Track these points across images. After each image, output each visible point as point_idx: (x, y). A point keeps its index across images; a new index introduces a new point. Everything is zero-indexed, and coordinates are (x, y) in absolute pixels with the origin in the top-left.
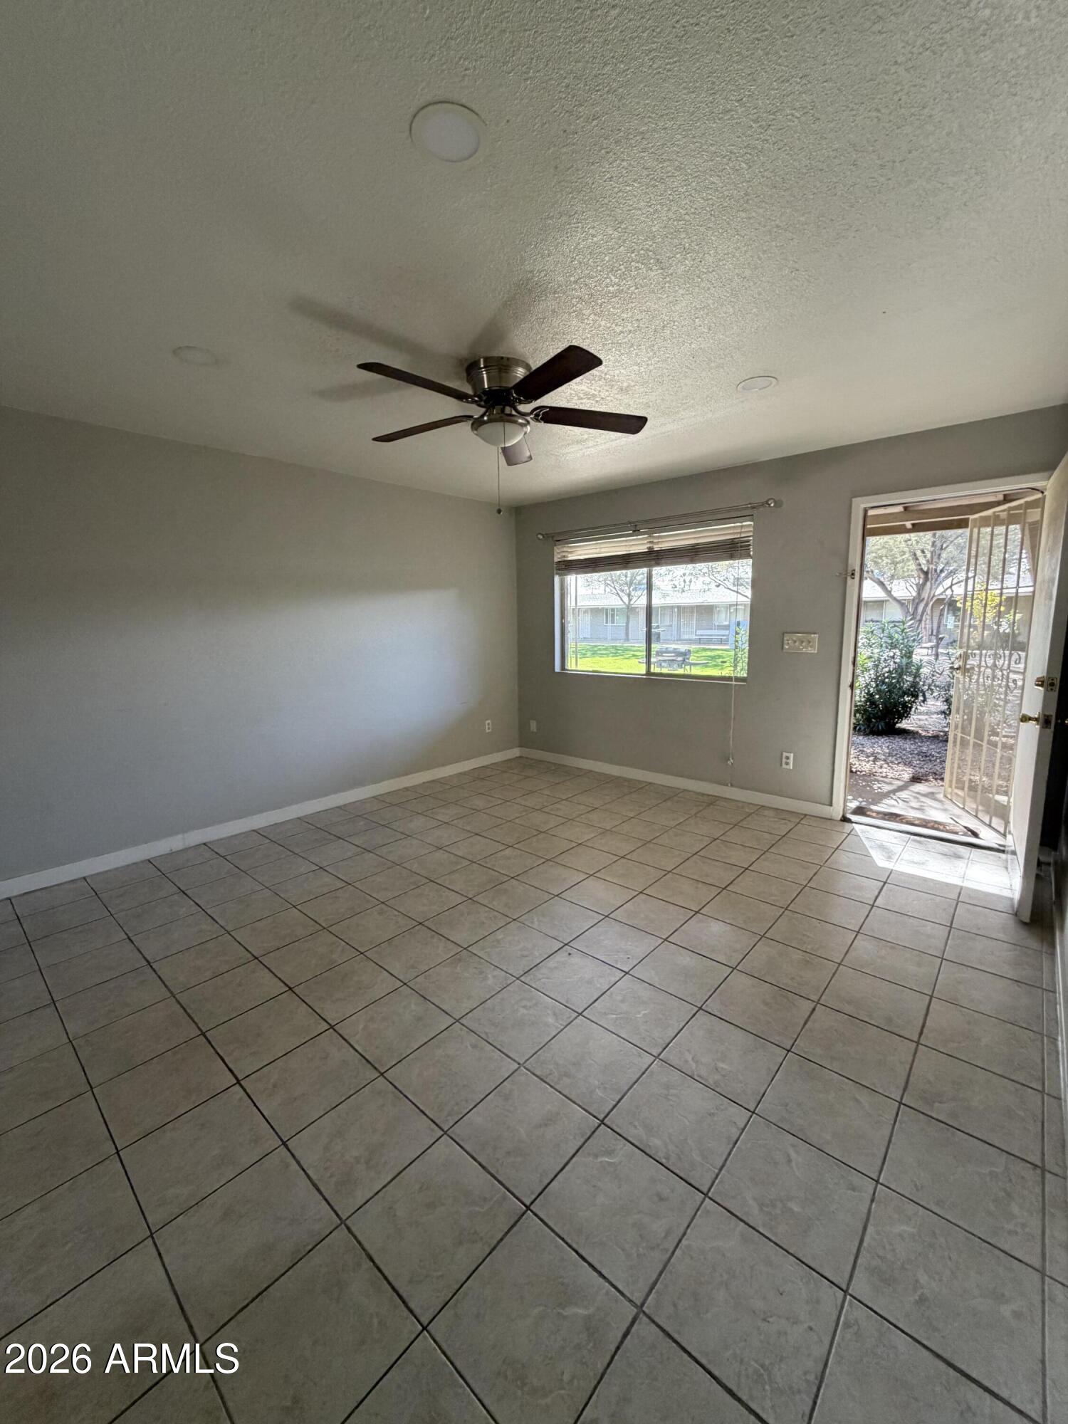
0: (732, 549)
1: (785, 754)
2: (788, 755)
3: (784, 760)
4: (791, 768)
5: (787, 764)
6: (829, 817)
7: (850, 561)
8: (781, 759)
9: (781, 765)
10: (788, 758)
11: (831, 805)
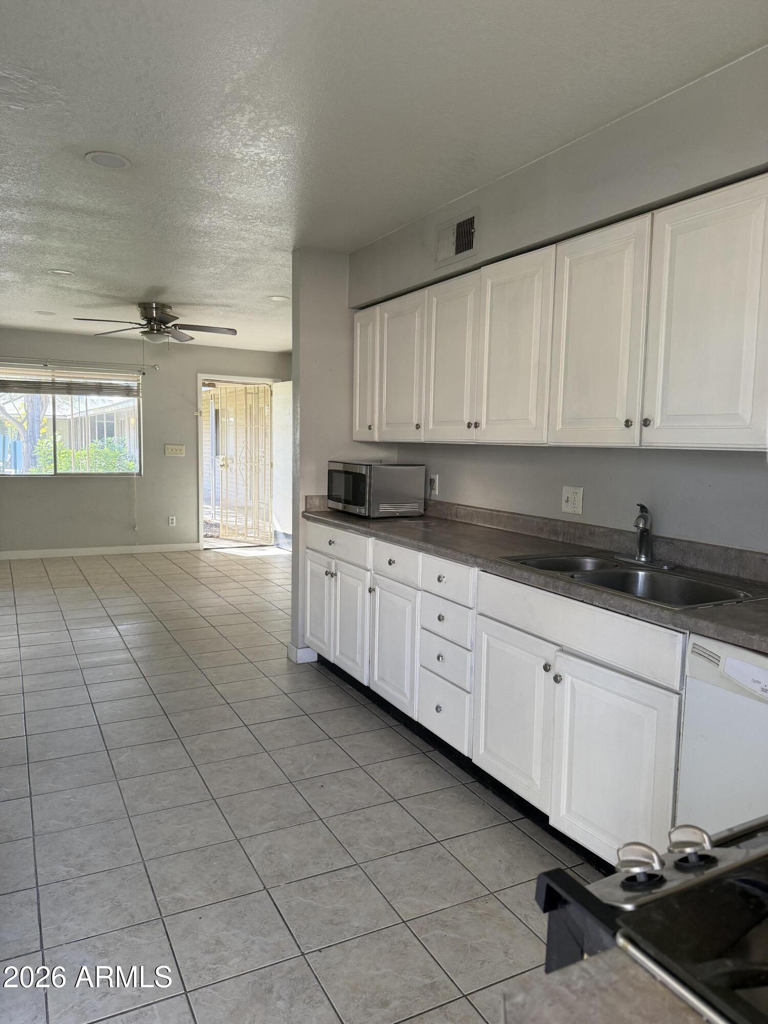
0: (127, 391)
1: (171, 518)
2: (173, 517)
3: (170, 521)
4: (175, 525)
5: (172, 523)
6: (198, 549)
7: (199, 407)
8: (169, 521)
9: (169, 525)
10: (172, 520)
11: (199, 542)
